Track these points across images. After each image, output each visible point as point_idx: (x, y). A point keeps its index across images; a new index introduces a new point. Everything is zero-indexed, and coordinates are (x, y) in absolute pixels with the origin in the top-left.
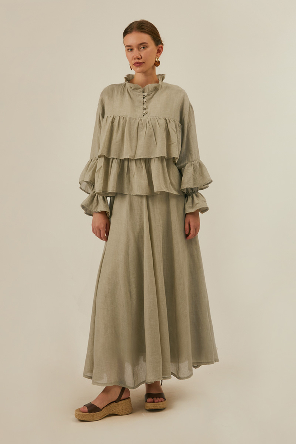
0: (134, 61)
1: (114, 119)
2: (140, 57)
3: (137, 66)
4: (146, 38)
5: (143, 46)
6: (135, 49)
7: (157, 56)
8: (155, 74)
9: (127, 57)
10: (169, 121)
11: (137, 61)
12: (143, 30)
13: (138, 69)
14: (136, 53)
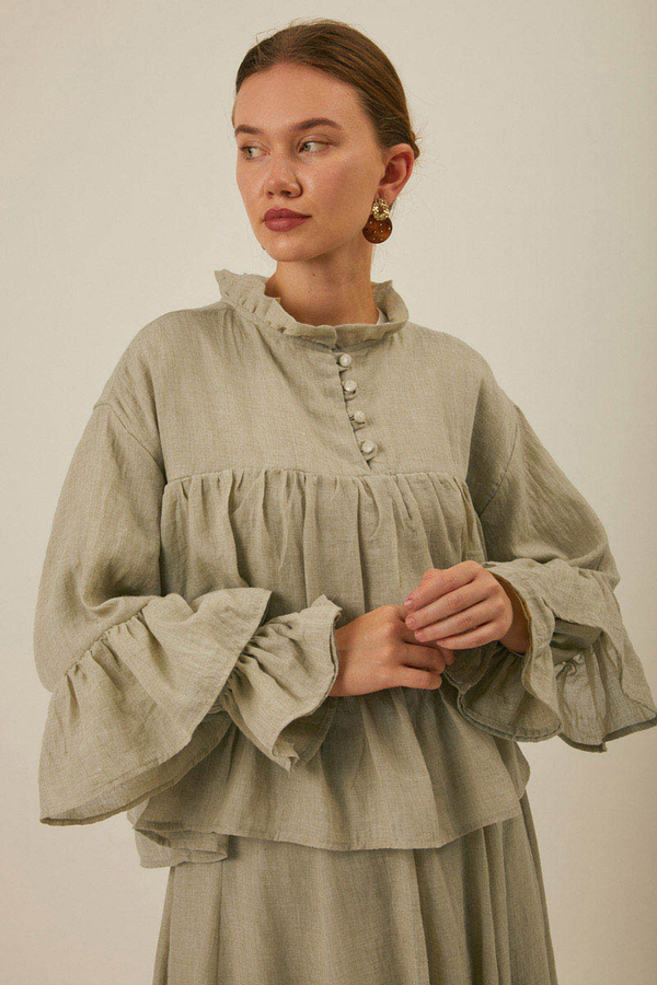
0: (265, 205)
1: (236, 486)
2: (294, 187)
3: (280, 230)
4: (337, 100)
7: (381, 194)
8: (368, 275)
11: (279, 202)
13: (285, 243)
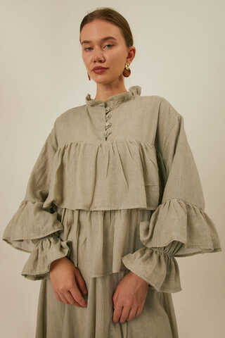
2: (103, 59)
5: (108, 43)
7: (127, 61)
9: (85, 60)
10: (146, 148)
12: (110, 19)
14: (97, 52)
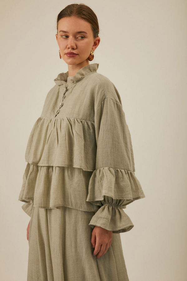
0: (67, 51)
2: (75, 47)
3: (70, 57)
6: (71, 37)
